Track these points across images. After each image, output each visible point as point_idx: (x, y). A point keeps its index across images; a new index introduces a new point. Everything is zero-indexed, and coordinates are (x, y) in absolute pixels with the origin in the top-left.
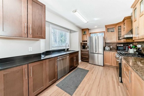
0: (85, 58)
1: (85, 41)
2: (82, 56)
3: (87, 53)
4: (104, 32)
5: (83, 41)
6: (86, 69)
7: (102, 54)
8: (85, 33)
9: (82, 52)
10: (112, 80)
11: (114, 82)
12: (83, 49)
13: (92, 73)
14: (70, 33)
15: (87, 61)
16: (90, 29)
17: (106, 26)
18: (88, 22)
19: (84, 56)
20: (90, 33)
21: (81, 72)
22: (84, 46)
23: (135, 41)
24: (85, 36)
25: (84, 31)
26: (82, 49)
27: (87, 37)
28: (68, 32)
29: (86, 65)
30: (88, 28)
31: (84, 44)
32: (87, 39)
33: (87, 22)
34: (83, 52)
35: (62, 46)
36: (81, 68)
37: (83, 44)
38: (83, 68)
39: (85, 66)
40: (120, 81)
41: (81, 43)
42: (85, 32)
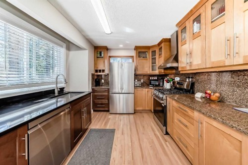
0: (102, 104)
1: (100, 71)
2: (95, 100)
3: (107, 94)
4: (132, 57)
5: (96, 71)
6: (108, 128)
7: (131, 93)
8: (101, 55)
9: (96, 94)
10: (155, 134)
11: (157, 138)
12: (96, 86)
13: (123, 134)
14: (68, 49)
15: (107, 109)
16: (110, 49)
17: (137, 48)
18: (112, 33)
19: (100, 101)
20: (110, 57)
21: (101, 138)
22: (97, 80)
23: (181, 72)
24: (100, 61)
25: (100, 50)
26: (94, 88)
27: (104, 62)
28: (62, 46)
29: (105, 117)
30: (106, 47)
31: (98, 76)
32: (104, 66)
33: (110, 33)
34: (98, 92)
35: (43, 84)
36: (97, 127)
37: (96, 77)
38: (102, 127)
39: (104, 123)
40: (165, 133)
41: (93, 75)
42: (101, 53)
